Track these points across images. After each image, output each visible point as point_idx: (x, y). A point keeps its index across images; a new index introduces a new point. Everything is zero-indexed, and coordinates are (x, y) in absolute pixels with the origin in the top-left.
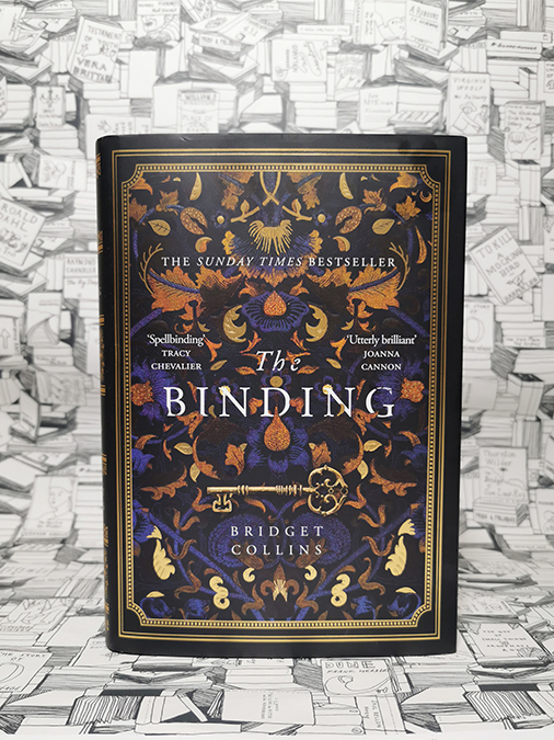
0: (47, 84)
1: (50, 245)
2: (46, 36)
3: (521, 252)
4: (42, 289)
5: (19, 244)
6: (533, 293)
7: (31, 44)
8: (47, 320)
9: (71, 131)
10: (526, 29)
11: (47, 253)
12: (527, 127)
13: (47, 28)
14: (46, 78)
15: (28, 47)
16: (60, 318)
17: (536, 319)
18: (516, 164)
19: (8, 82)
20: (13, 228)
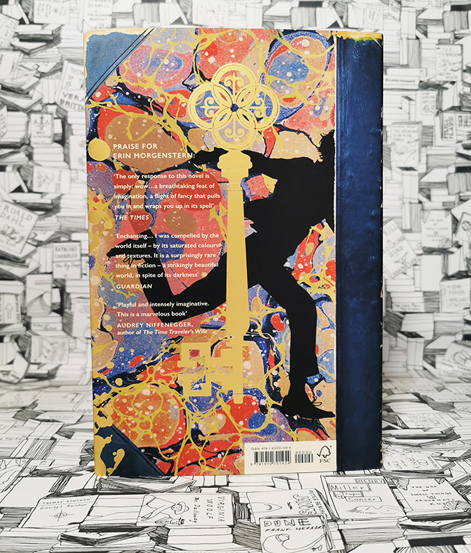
0: (39, 112)
1: (42, 237)
2: (38, 75)
3: (404, 239)
4: (36, 272)
5: (18, 237)
6: (414, 269)
7: (25, 81)
8: (42, 296)
9: (58, 148)
10: (407, 66)
11: (40, 244)
12: (409, 142)
13: (39, 70)
14: (38, 107)
15: (24, 83)
16: (51, 294)
17: (417, 289)
18: (400, 171)
19: (8, 110)
20: (13, 225)
